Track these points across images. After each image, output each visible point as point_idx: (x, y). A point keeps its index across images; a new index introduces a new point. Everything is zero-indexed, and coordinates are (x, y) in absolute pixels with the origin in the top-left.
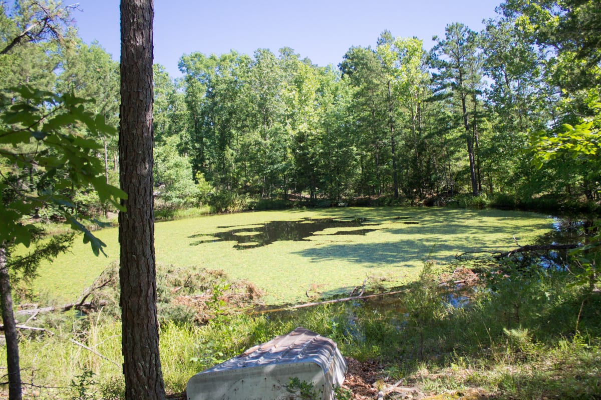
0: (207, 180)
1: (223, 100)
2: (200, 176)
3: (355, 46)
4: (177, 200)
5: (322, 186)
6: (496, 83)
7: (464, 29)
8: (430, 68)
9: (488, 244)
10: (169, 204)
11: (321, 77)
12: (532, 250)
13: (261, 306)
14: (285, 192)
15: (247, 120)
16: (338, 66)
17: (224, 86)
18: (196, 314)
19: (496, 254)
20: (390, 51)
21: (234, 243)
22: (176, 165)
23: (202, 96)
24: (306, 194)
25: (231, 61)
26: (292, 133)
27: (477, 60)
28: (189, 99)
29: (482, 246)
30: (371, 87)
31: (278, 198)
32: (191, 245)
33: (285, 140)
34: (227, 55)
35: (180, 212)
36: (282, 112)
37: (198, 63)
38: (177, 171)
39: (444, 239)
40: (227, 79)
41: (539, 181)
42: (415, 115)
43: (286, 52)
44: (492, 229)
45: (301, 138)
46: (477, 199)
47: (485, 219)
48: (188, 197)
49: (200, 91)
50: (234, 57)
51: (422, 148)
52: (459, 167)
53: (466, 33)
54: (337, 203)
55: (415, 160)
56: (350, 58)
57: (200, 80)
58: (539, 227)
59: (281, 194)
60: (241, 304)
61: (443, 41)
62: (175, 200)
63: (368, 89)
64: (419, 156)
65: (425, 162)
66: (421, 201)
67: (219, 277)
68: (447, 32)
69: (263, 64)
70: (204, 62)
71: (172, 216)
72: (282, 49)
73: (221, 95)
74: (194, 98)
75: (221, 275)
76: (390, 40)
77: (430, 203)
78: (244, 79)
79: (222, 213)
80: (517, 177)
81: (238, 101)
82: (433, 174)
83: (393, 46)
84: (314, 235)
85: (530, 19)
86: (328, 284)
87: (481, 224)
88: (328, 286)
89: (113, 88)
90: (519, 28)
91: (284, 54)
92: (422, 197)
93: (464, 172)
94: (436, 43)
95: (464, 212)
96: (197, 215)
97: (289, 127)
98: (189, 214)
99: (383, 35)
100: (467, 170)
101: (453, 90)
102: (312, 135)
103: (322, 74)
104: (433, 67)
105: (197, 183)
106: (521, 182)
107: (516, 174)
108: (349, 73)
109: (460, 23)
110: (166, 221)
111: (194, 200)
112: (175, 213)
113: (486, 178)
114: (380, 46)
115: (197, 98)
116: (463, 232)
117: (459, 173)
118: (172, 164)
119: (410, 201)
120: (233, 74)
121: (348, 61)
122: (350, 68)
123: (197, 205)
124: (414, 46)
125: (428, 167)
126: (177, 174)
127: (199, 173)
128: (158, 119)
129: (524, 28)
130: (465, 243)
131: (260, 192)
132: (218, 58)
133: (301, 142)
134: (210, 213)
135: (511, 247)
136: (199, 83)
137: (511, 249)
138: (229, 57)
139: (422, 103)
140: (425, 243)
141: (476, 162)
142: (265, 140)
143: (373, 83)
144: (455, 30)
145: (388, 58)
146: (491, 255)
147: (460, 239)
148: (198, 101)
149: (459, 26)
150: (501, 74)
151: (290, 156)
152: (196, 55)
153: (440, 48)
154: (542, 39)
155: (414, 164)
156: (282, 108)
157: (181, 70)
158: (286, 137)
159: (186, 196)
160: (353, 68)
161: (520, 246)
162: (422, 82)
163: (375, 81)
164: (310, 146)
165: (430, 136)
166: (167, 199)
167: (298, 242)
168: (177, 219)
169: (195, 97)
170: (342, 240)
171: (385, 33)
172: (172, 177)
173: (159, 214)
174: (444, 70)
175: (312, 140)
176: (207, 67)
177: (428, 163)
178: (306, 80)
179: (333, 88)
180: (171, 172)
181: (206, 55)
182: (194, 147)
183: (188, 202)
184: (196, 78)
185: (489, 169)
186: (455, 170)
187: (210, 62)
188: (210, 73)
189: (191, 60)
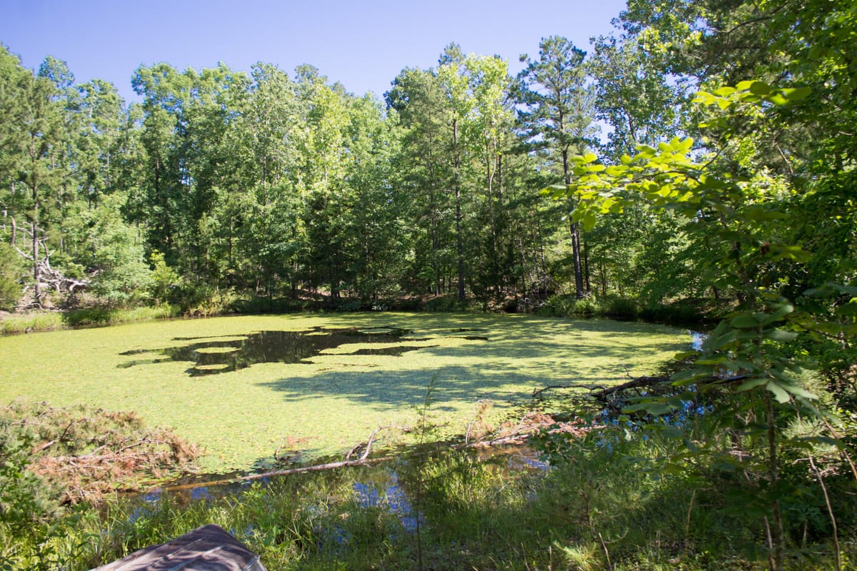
0: (168, 264)
1: (201, 140)
2: (158, 257)
3: (410, 68)
4: (117, 294)
5: (349, 277)
6: (617, 131)
7: (566, 45)
8: (516, 102)
9: (585, 373)
10: (103, 300)
11: (354, 111)
12: (650, 384)
13: (193, 474)
14: (294, 286)
15: (237, 173)
16: (385, 95)
17: (203, 118)
18: (67, 491)
19: (596, 391)
20: (457, 75)
21: (189, 365)
22: (117, 239)
23: (169, 132)
24: (323, 291)
25: (217, 80)
26: (305, 194)
27: (586, 93)
28: (148, 136)
29: (576, 376)
30: (427, 128)
31: (281, 296)
32: (118, 366)
33: (295, 207)
34: (212, 70)
35: (122, 314)
36: (293, 162)
37: (164, 80)
38: (118, 248)
39: (514, 365)
40: (209, 108)
41: (671, 277)
42: (492, 172)
43: (306, 73)
44: (591, 351)
45: (318, 203)
46: (580, 303)
47: (586, 334)
48: (136, 291)
49: (165, 123)
50: (223, 74)
51: (501, 224)
52: (557, 255)
53: (570, 51)
54: (371, 306)
55: (490, 241)
56: (401, 85)
57: (166, 107)
58: (665, 348)
59: (286, 288)
60: (157, 472)
61: (536, 63)
62: (116, 294)
63: (423, 131)
64: (497, 235)
65: (506, 245)
66: (497, 304)
67: (126, 424)
68: (542, 50)
69: (266, 87)
70: (174, 79)
71: (108, 320)
72: (300, 67)
73: (199, 132)
74: (155, 135)
75: (130, 421)
76: (458, 57)
77: (511, 308)
78: (235, 109)
79: (190, 316)
80: (640, 271)
81: (224, 143)
82: (517, 263)
83: (463, 67)
84: (321, 355)
85: (660, 34)
86: (317, 438)
87: (579, 342)
88: (316, 441)
89: (10, 108)
90: (644, 47)
91: (303, 75)
92: (500, 298)
93: (565, 262)
94: (525, 66)
95: (556, 324)
96: (150, 318)
97: (301, 186)
98: (136, 316)
99: (449, 51)
100: (570, 259)
101: (547, 137)
102: (335, 198)
103: (356, 106)
104: (520, 101)
105: (153, 268)
106: (646, 279)
107: (639, 267)
108: (400, 108)
109: (561, 36)
110: (98, 327)
111: (147, 295)
112: (113, 314)
113: (597, 272)
114: (443, 66)
115: (158, 135)
116: (546, 354)
117: (557, 263)
118: (111, 237)
119: (482, 305)
120: (220, 100)
121: (399, 88)
122: (400, 99)
123: (151, 303)
124: (493, 68)
125: (510, 253)
126: (118, 253)
127: (157, 253)
128: (89, 164)
129: (652, 47)
130: (546, 371)
131: (253, 286)
132: (197, 75)
133: (319, 209)
134: (171, 317)
135: (618, 379)
136: (164, 111)
137: (620, 383)
138: (215, 73)
139: (504, 156)
140: (484, 372)
141: (582, 248)
142: (264, 205)
143: (431, 123)
144: (553, 46)
145: (454, 85)
146: (588, 391)
147: (541, 365)
148: (160, 140)
149: (560, 42)
150: (624, 119)
151: (302, 230)
152: (161, 68)
153: (531, 74)
154: (678, 65)
155: (488, 248)
156: (292, 157)
157: (136, 90)
158: (298, 201)
159: (133, 288)
160: (407, 99)
161: (632, 378)
162: (504, 124)
163: (435, 121)
164: (331, 215)
165: (513, 205)
166: (101, 292)
167: (292, 365)
168: (114, 324)
169: (158, 133)
170: (361, 363)
171: (452, 48)
172: (108, 257)
173: (87, 316)
174: (536, 106)
175: (334, 206)
176: (178, 88)
177: (510, 246)
178: (327, 114)
179: (372, 129)
180: (108, 249)
181: (178, 69)
182: (152, 212)
183: (135, 298)
184: (160, 104)
185: (601, 260)
186: (551, 258)
187: (184, 80)
188: (183, 96)
189: (153, 75)
